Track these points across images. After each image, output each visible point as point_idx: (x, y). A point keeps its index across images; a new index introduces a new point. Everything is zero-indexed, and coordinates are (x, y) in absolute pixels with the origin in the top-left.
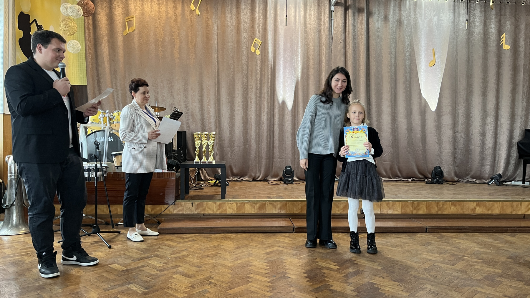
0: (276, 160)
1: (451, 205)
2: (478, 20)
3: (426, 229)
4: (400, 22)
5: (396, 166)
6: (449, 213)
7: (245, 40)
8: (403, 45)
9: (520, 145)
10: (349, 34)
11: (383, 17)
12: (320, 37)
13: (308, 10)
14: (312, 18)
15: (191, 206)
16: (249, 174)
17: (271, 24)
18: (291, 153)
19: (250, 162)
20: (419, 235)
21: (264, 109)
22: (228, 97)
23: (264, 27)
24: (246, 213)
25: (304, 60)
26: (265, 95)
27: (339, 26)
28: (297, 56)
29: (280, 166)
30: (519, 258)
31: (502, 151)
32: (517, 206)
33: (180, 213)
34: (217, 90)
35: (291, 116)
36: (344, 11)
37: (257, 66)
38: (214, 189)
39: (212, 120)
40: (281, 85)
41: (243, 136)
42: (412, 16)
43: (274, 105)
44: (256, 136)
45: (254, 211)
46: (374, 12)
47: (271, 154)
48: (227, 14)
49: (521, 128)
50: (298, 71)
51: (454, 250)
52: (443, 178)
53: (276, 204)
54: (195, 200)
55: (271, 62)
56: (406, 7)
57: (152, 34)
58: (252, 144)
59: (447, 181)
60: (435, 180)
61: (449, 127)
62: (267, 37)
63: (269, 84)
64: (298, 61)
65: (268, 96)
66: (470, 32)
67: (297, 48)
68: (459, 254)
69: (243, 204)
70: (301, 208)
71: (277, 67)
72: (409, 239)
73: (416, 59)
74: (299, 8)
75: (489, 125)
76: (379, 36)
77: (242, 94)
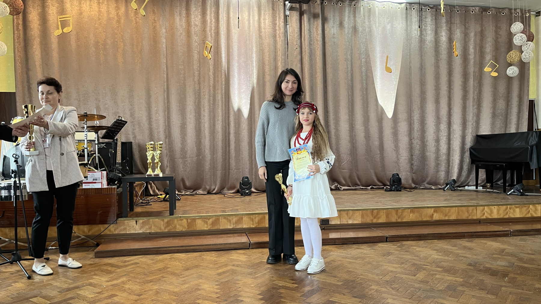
0: (232, 171)
1: (410, 212)
2: (429, 28)
3: (387, 238)
4: (355, 29)
5: (355, 174)
6: (409, 221)
7: (196, 44)
8: (359, 52)
9: (472, 150)
10: (304, 40)
11: (338, 23)
12: (275, 42)
13: (262, 14)
14: (267, 22)
15: (135, 225)
16: (203, 186)
17: (224, 27)
18: (248, 162)
19: (204, 174)
20: (379, 245)
21: (218, 117)
22: (178, 105)
23: (216, 30)
24: (197, 229)
25: (259, 66)
26: (219, 102)
27: (295, 31)
28: (252, 61)
29: (236, 178)
30: (479, 264)
31: (455, 157)
32: (473, 210)
33: (123, 233)
34: (166, 97)
35: (247, 124)
36: (299, 16)
37: (210, 71)
38: (163, 204)
39: (162, 129)
40: (236, 92)
41: (196, 146)
42: (367, 23)
43: (229, 113)
44: (210, 146)
45: (207, 227)
46: (329, 18)
47: (227, 164)
48: (176, 15)
49: (473, 134)
50: (254, 77)
51: (414, 259)
52: (401, 185)
53: (231, 218)
54: (139, 218)
55: (225, 67)
56: (360, 14)
57: (92, 36)
58: (206, 154)
59: (405, 188)
60: (394, 187)
61: (406, 133)
62: (220, 41)
63: (224, 90)
64: (253, 67)
65: (223, 104)
66: (422, 40)
67: (252, 54)
68: (420, 263)
69: (194, 220)
70: (258, 222)
71: (231, 73)
72: (370, 249)
73: (372, 65)
74: (252, 12)
75: (443, 131)
76: (334, 42)
77: (194, 101)
